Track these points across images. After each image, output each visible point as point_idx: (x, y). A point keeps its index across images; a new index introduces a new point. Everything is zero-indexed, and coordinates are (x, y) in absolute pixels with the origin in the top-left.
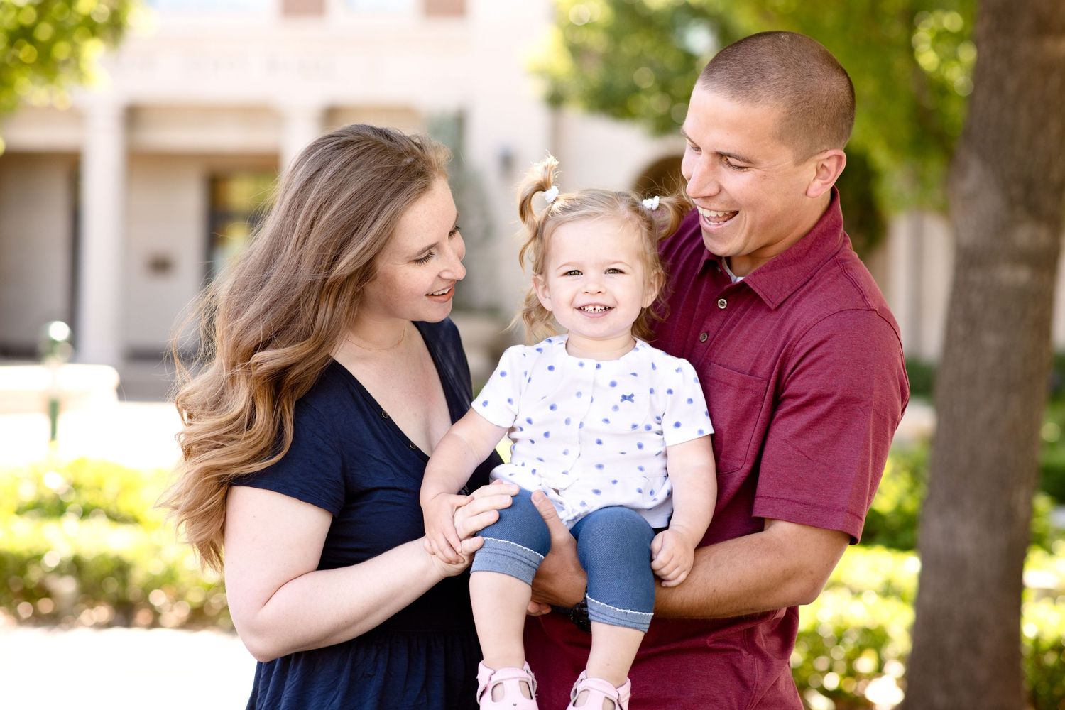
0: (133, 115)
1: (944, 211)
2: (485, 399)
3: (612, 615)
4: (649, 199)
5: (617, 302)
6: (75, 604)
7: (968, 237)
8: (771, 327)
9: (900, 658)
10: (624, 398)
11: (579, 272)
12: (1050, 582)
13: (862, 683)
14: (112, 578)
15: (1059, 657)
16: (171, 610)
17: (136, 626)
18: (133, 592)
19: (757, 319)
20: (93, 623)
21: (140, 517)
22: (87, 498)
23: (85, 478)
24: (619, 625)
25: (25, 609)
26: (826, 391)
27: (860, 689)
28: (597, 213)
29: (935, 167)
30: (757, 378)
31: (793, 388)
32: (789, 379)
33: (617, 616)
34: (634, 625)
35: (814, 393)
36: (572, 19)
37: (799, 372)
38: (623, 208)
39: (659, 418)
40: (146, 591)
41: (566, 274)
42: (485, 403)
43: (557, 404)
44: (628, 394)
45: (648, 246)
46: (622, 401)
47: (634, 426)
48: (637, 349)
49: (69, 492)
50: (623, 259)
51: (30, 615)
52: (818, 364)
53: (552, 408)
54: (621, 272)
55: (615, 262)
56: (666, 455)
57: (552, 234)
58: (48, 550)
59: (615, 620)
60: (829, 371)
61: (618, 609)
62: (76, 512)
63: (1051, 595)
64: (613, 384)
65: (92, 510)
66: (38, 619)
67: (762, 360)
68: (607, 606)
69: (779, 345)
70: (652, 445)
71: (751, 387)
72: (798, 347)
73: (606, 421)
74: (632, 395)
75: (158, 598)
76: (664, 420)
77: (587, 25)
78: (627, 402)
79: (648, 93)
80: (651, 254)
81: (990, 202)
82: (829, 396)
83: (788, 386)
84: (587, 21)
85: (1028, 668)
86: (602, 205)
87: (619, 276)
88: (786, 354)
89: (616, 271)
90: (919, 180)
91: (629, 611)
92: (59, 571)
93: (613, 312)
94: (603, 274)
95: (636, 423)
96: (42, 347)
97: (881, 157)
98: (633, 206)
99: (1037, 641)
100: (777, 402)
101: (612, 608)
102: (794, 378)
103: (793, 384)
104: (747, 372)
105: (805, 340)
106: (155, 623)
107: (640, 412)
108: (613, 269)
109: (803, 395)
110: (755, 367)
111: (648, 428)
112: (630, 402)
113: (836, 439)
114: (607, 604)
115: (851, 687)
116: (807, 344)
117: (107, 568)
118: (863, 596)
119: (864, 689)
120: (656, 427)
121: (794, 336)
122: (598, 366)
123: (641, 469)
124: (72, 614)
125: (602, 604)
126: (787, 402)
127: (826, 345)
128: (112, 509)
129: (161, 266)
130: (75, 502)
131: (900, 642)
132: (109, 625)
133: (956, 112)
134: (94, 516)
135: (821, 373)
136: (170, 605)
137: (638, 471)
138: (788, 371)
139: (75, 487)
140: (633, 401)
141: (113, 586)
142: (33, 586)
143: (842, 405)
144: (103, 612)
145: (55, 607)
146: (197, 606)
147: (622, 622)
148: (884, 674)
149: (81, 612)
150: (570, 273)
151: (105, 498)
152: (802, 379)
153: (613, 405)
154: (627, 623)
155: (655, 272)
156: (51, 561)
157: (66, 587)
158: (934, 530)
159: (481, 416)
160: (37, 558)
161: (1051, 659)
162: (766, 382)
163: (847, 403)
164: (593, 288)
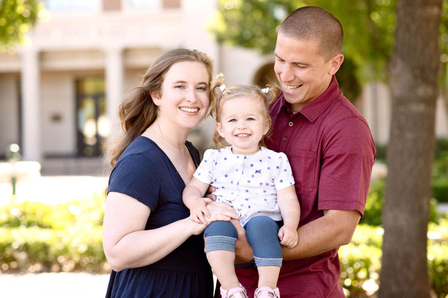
0: (42, 56)
1: (387, 81)
2: (199, 173)
3: (264, 262)
4: (264, 89)
5: (252, 132)
6: (26, 263)
7: (398, 92)
8: (315, 131)
9: (377, 271)
10: (257, 171)
11: (235, 120)
12: (438, 237)
13: (360, 282)
14: (41, 252)
15: (443, 267)
16: (67, 264)
17: (53, 271)
18: (51, 258)
19: (308, 129)
20: (34, 271)
21: (52, 225)
22: (29, 218)
23: (28, 210)
24: (268, 265)
25: (5, 266)
26: (342, 153)
27: (360, 285)
28: (242, 95)
29: (381, 63)
30: (312, 152)
31: (327, 154)
32: (325, 150)
33: (266, 262)
34: (274, 264)
35: (337, 154)
36: (226, 7)
37: (330, 147)
38: (253, 92)
39: (273, 180)
40: (56, 256)
41: (230, 121)
42: (199, 174)
43: (228, 175)
44: (258, 170)
45: (264, 109)
46: (256, 173)
47: (261, 184)
48: (262, 150)
49: (21, 216)
50: (254, 114)
51: (7, 269)
52: (337, 142)
53: (226, 176)
54: (254, 120)
55: (251, 115)
56: (276, 195)
57: (223, 104)
58: (14, 241)
59: (265, 264)
60: (342, 144)
61: (266, 259)
62: (25, 225)
63: (439, 242)
64: (252, 165)
65: (32, 223)
66: (11, 271)
67: (313, 144)
68: (261, 259)
69: (319, 137)
70: (270, 190)
71: (310, 156)
72: (327, 136)
73: (249, 182)
74: (260, 170)
75: (62, 259)
76: (275, 180)
77: (232, 10)
78: (258, 173)
79: (259, 37)
80: (266, 112)
81: (407, 77)
82: (343, 155)
83: (325, 154)
84: (232, 8)
85: (431, 274)
86: (244, 91)
87: (252, 121)
88: (323, 140)
89: (251, 119)
90: (375, 69)
91: (271, 259)
92: (19, 250)
93: (251, 136)
94: (246, 121)
95: (262, 182)
96: (8, 155)
97: (358, 60)
98: (257, 91)
99: (434, 262)
100: (322, 161)
101: (263, 259)
102: (327, 149)
103: (328, 152)
104: (308, 150)
105: (330, 133)
106: (60, 270)
107: (264, 177)
108: (250, 118)
109: (333, 156)
110: (311, 148)
111: (267, 184)
112: (259, 173)
113: (349, 172)
114: (261, 258)
115: (356, 284)
116: (331, 134)
117: (39, 248)
118: (360, 246)
119: (362, 285)
120: (271, 184)
121: (325, 132)
122: (245, 158)
123: (265, 200)
124: (25, 268)
125: (259, 258)
126: (326, 160)
127: (339, 134)
128: (40, 222)
129: (57, 118)
130: (24, 220)
131: (376, 264)
132: (41, 272)
133: (390, 40)
134: (33, 225)
135: (339, 146)
136: (66, 262)
137: (264, 201)
138: (325, 147)
139: (24, 214)
140: (260, 173)
141: (42, 256)
142: (8, 257)
143: (350, 158)
144: (38, 266)
145: (18, 265)
146: (77, 262)
147: (268, 264)
148: (370, 278)
149: (29, 266)
150: (231, 121)
151: (37, 218)
152: (331, 149)
153: (252, 175)
154: (270, 264)
155: (268, 120)
156: (15, 246)
157: (22, 256)
158: (389, 216)
159: (197, 179)
160: (9, 245)
161: (440, 269)
162: (316, 153)
163: (352, 156)
164: (242, 127)
